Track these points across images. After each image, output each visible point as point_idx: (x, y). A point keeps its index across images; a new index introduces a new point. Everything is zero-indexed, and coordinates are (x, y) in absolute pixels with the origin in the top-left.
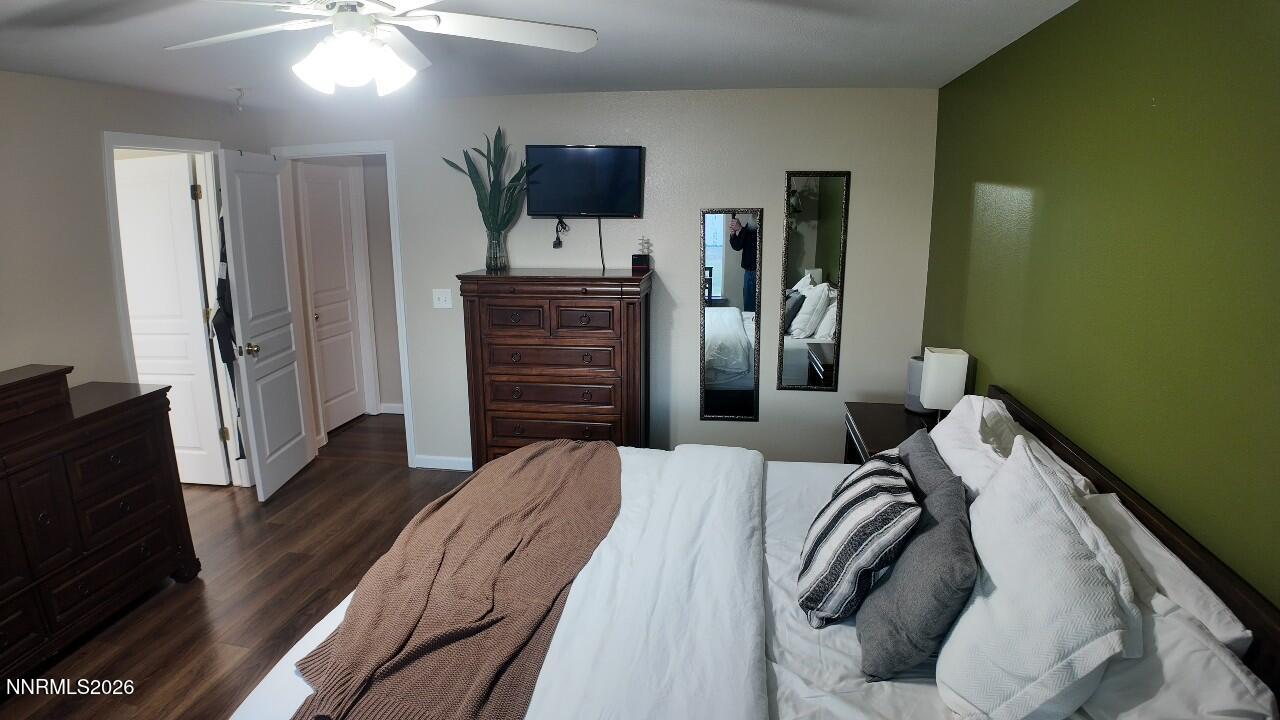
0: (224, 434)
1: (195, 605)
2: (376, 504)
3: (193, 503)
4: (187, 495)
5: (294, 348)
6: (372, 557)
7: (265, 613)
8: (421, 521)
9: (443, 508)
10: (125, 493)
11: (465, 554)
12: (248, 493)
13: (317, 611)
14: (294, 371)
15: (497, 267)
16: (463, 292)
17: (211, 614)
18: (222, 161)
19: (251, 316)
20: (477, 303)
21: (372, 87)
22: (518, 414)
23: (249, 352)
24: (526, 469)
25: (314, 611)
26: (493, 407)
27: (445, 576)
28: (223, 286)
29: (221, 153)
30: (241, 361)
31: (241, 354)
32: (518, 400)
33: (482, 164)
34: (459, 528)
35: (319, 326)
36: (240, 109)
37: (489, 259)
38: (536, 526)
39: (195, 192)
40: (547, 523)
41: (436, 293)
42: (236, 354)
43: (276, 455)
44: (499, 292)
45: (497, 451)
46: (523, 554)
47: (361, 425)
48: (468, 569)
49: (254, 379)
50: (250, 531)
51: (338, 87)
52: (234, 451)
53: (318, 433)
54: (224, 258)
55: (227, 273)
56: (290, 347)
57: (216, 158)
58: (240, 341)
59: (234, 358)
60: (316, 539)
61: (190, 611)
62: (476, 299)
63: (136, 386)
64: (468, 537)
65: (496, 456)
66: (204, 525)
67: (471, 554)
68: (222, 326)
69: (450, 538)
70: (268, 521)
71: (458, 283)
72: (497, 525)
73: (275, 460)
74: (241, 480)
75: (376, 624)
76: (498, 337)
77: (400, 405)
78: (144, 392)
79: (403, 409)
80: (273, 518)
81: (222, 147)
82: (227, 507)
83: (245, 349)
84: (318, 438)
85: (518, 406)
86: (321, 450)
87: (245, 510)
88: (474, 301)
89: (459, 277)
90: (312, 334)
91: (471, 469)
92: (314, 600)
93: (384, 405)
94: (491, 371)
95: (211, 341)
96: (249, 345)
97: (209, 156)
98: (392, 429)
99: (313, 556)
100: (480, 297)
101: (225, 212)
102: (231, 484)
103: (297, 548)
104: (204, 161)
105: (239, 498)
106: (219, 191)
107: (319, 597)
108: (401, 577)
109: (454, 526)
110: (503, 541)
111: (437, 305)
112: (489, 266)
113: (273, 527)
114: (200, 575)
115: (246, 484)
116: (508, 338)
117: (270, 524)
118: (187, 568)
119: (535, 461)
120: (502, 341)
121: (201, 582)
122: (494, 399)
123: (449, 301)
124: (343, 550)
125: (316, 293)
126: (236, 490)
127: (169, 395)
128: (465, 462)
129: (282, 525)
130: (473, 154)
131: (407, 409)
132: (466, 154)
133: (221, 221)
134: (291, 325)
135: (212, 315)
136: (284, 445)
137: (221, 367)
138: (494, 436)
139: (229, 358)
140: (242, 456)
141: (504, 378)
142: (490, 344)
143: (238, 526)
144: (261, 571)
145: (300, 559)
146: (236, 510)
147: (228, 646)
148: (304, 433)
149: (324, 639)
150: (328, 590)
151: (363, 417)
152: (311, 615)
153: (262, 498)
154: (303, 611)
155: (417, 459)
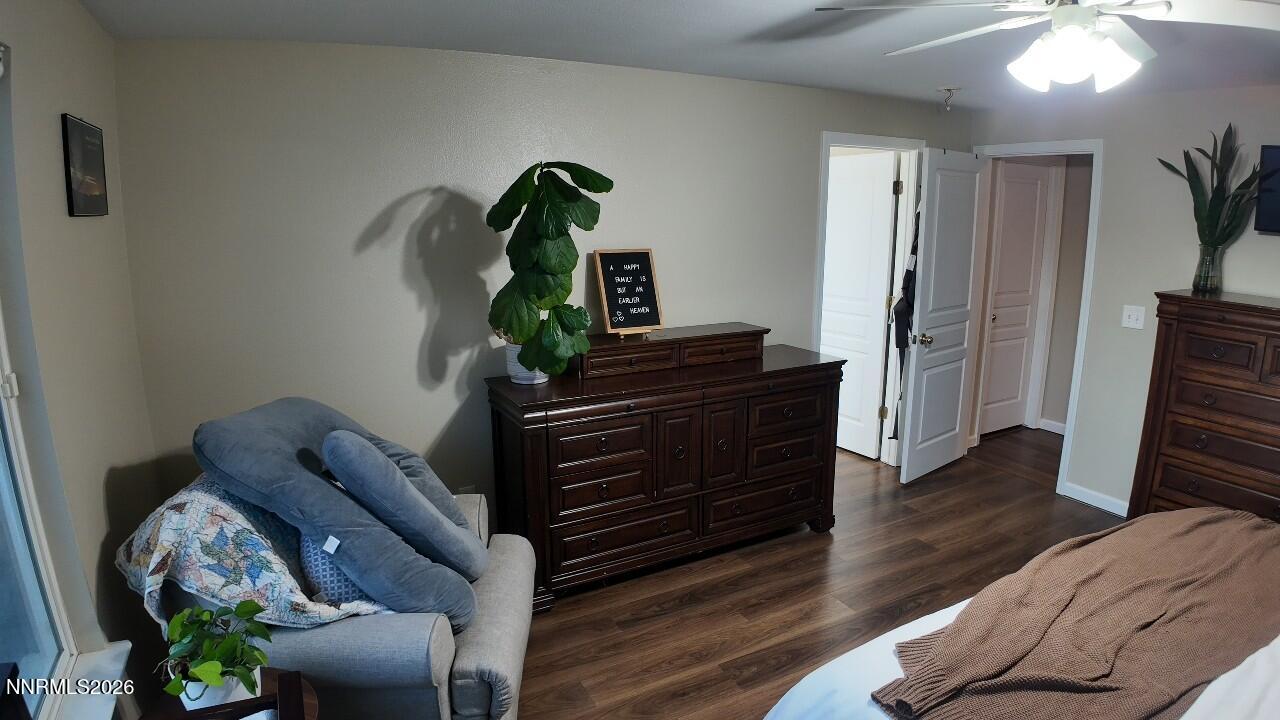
0: (883, 413)
1: (820, 556)
2: (1011, 520)
3: (842, 467)
4: (840, 458)
5: (966, 345)
6: (995, 571)
7: (879, 585)
8: (1058, 554)
9: (1086, 547)
10: (789, 442)
11: (1097, 604)
12: (892, 471)
13: (928, 603)
14: (961, 367)
15: (1207, 287)
16: (1161, 312)
17: (831, 568)
18: (926, 159)
19: (930, 308)
20: (1175, 327)
21: (1090, 83)
22: (1196, 467)
23: (922, 342)
24: (1191, 535)
25: (923, 602)
26: (1170, 451)
27: (1069, 617)
28: (910, 277)
29: (926, 151)
30: (913, 349)
31: (914, 342)
32: (1201, 451)
33: (1205, 167)
34: (1098, 575)
35: (995, 328)
36: (948, 109)
37: (1198, 278)
38: (1186, 604)
39: (897, 187)
40: (1201, 604)
41: (1128, 309)
42: (910, 341)
43: (925, 444)
44: (1204, 318)
45: (1162, 503)
46: (1162, 630)
47: (1017, 435)
48: (1094, 623)
49: (922, 368)
50: (885, 507)
51: (1053, 84)
52: (888, 430)
53: (972, 433)
54: (914, 251)
55: (915, 266)
56: (962, 344)
57: (920, 157)
58: (915, 331)
59: (907, 345)
60: (945, 535)
61: (815, 559)
62: (1175, 323)
63: (818, 354)
64: (1105, 589)
65: (1156, 511)
66: (848, 488)
67: (1103, 607)
68: (902, 315)
69: (1084, 582)
70: (904, 503)
71: (1157, 301)
72: (1140, 587)
73: (925, 448)
74: (888, 457)
75: (984, 639)
76: (1196, 371)
77: (1062, 425)
78: (823, 360)
79: (1064, 428)
80: (908, 502)
81: (927, 146)
82: (869, 479)
83: (919, 338)
84: (972, 437)
85: (1199, 458)
86: (970, 450)
87: (886, 486)
88: (1170, 325)
89: (1158, 295)
90: (986, 335)
91: (1124, 514)
92: (926, 592)
93: (1044, 420)
94: (1175, 410)
95: (889, 326)
96: (924, 336)
97: (914, 154)
98: (1048, 448)
99: (937, 550)
100: (1179, 321)
101: (922, 208)
102: (879, 459)
103: (925, 537)
104: (909, 158)
105: (883, 473)
106: (919, 187)
107: (930, 591)
108: (1021, 603)
109: (1092, 572)
110: (1144, 607)
111: (1126, 323)
112: (1196, 286)
113: (907, 510)
114: (832, 531)
115: (893, 463)
116: (1206, 375)
117: (905, 506)
118: (823, 521)
119: (1205, 529)
120: (1195, 376)
121: (830, 537)
122: (1174, 444)
123: (1140, 321)
124: (969, 554)
125: (998, 294)
126: (882, 465)
127: (844, 368)
128: (1120, 506)
129: (916, 511)
130: (1195, 155)
131: (1069, 432)
132: (1187, 155)
133: (918, 216)
134: (968, 322)
135: (895, 303)
136: (936, 437)
137: (894, 351)
138: (1160, 486)
139: (902, 344)
140: (895, 436)
141: (1190, 421)
142: (1182, 378)
143: (876, 499)
144: (887, 546)
145: (928, 547)
146: (877, 484)
147: (838, 602)
148: (957, 429)
149: (929, 633)
150: (942, 587)
151: (1020, 428)
152: (920, 604)
153: (904, 480)
154: (914, 597)
155: (1066, 486)
